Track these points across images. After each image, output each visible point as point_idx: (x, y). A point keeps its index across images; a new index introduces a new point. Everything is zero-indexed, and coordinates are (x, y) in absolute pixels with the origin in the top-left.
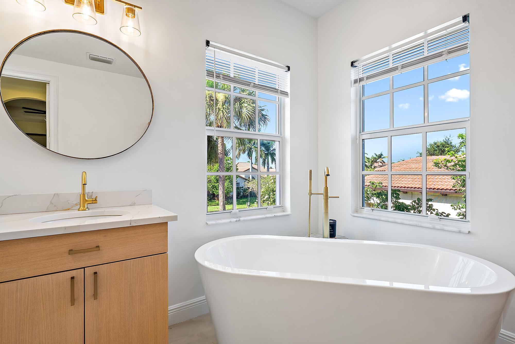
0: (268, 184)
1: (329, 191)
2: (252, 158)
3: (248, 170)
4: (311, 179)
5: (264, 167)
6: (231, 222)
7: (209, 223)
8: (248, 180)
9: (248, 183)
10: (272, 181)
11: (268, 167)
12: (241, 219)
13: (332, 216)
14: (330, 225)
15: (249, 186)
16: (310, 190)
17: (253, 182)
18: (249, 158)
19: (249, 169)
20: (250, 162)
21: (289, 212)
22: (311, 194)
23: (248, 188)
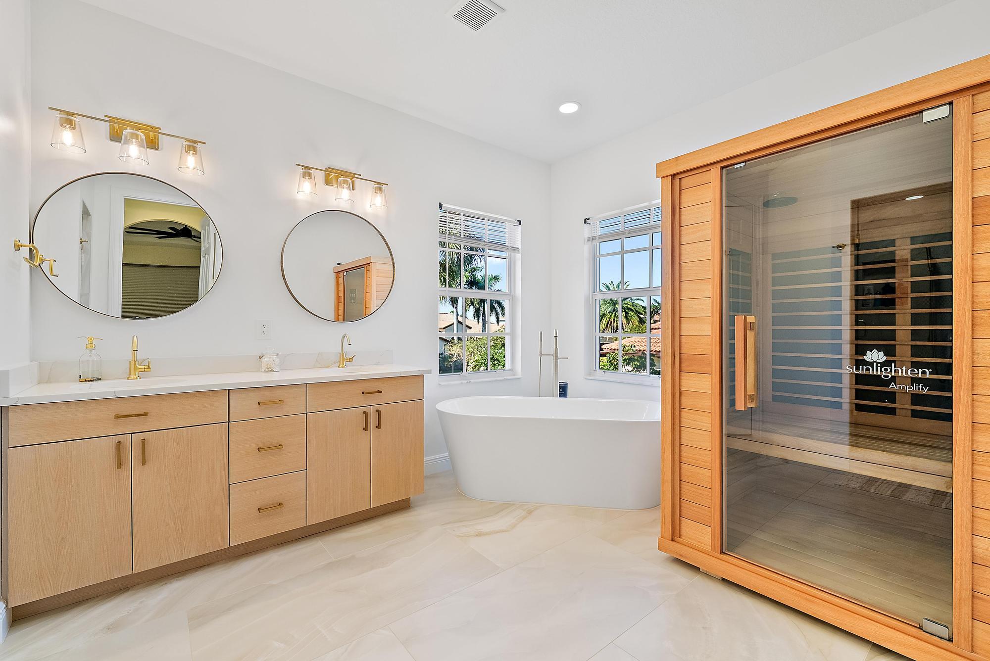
0: (484, 349)
1: (558, 353)
2: (457, 306)
3: (450, 325)
4: (541, 340)
5: (478, 321)
6: (462, 383)
7: (442, 383)
8: (452, 343)
9: (452, 347)
10: (492, 343)
11: (484, 321)
12: (472, 381)
13: (562, 379)
14: (560, 387)
15: (453, 353)
16: (541, 351)
17: (460, 345)
18: (453, 306)
19: (453, 324)
20: (455, 312)
21: (519, 374)
22: (541, 355)
23: (452, 354)
